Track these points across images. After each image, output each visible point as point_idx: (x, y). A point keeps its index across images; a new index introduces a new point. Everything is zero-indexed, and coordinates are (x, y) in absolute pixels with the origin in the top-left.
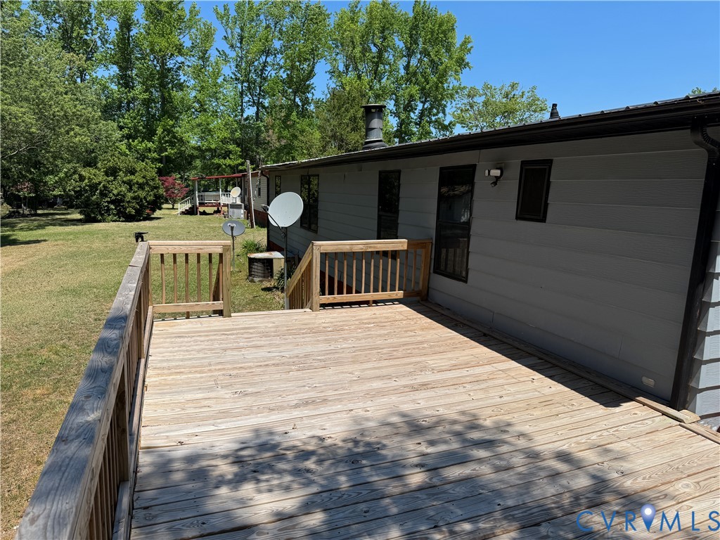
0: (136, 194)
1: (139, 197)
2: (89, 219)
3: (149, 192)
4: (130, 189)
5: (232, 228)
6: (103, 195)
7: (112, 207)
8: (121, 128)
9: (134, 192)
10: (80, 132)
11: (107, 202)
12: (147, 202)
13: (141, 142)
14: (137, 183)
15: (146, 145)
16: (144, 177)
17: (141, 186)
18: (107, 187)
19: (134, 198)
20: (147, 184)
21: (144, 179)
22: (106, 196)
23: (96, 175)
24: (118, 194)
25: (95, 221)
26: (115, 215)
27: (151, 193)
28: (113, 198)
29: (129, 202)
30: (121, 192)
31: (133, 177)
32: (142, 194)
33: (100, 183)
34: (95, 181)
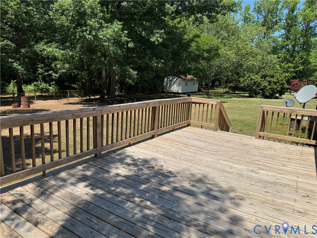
0: (272, 87)
1: (273, 88)
2: (250, 96)
3: (279, 86)
4: (269, 85)
5: (286, 102)
6: (258, 86)
7: (261, 92)
8: (279, 58)
9: (271, 86)
10: (252, 60)
11: (259, 89)
12: (277, 90)
13: (287, 64)
14: (273, 82)
15: (289, 65)
16: (277, 79)
17: (275, 83)
18: (260, 83)
19: (270, 88)
20: (278, 82)
21: (277, 80)
22: (259, 87)
23: (257, 78)
24: (264, 86)
25: (252, 97)
26: (261, 95)
27: (280, 86)
28: (262, 88)
29: (268, 90)
30: (265, 85)
31: (272, 79)
32: (275, 87)
33: (258, 81)
34: (256, 80)
